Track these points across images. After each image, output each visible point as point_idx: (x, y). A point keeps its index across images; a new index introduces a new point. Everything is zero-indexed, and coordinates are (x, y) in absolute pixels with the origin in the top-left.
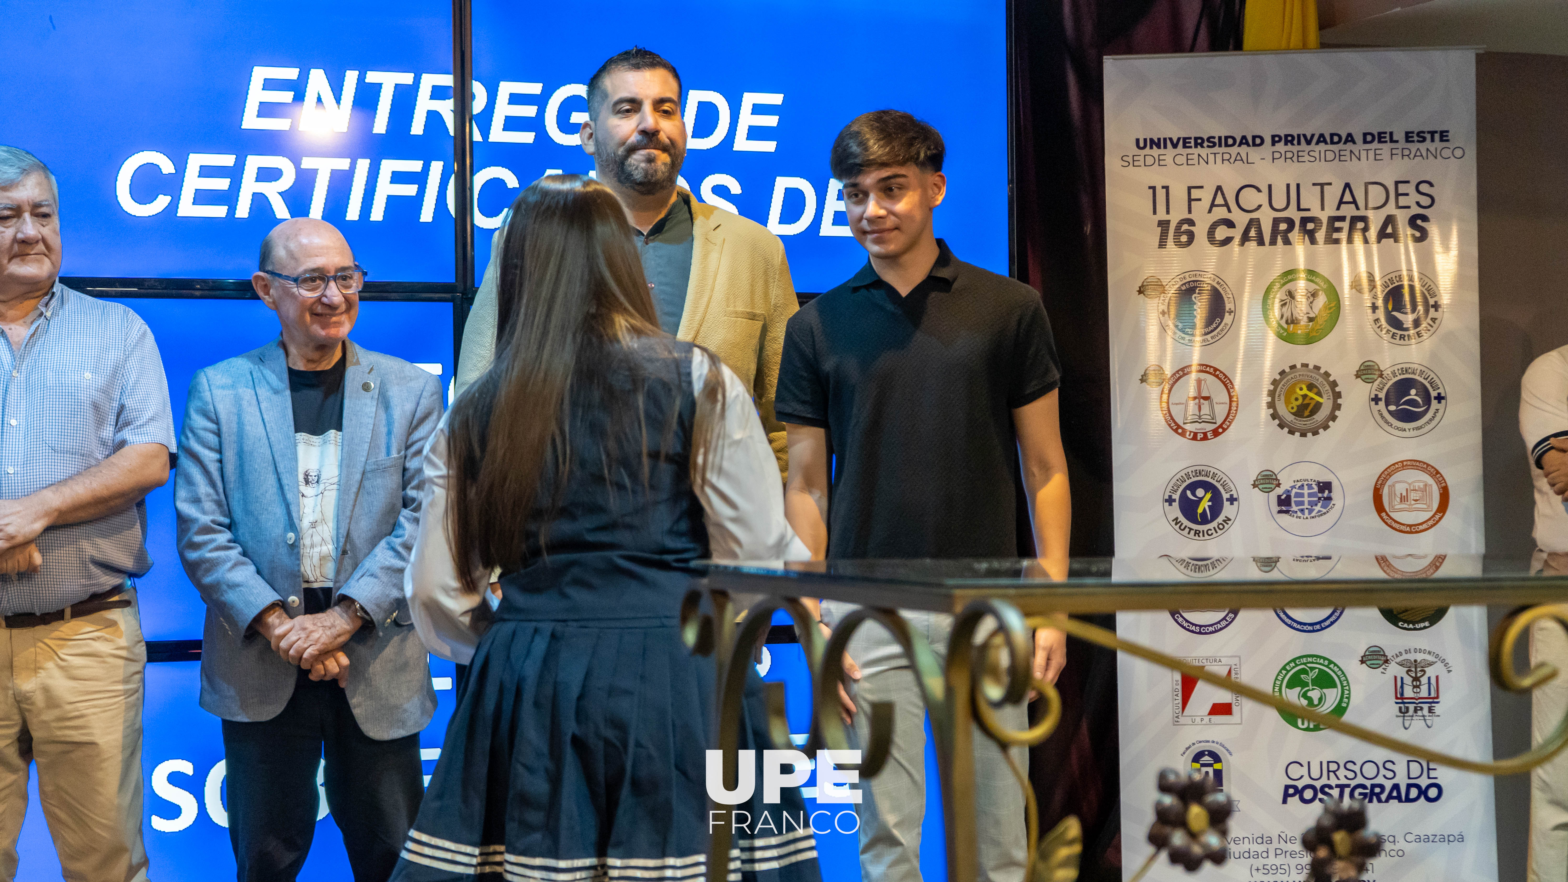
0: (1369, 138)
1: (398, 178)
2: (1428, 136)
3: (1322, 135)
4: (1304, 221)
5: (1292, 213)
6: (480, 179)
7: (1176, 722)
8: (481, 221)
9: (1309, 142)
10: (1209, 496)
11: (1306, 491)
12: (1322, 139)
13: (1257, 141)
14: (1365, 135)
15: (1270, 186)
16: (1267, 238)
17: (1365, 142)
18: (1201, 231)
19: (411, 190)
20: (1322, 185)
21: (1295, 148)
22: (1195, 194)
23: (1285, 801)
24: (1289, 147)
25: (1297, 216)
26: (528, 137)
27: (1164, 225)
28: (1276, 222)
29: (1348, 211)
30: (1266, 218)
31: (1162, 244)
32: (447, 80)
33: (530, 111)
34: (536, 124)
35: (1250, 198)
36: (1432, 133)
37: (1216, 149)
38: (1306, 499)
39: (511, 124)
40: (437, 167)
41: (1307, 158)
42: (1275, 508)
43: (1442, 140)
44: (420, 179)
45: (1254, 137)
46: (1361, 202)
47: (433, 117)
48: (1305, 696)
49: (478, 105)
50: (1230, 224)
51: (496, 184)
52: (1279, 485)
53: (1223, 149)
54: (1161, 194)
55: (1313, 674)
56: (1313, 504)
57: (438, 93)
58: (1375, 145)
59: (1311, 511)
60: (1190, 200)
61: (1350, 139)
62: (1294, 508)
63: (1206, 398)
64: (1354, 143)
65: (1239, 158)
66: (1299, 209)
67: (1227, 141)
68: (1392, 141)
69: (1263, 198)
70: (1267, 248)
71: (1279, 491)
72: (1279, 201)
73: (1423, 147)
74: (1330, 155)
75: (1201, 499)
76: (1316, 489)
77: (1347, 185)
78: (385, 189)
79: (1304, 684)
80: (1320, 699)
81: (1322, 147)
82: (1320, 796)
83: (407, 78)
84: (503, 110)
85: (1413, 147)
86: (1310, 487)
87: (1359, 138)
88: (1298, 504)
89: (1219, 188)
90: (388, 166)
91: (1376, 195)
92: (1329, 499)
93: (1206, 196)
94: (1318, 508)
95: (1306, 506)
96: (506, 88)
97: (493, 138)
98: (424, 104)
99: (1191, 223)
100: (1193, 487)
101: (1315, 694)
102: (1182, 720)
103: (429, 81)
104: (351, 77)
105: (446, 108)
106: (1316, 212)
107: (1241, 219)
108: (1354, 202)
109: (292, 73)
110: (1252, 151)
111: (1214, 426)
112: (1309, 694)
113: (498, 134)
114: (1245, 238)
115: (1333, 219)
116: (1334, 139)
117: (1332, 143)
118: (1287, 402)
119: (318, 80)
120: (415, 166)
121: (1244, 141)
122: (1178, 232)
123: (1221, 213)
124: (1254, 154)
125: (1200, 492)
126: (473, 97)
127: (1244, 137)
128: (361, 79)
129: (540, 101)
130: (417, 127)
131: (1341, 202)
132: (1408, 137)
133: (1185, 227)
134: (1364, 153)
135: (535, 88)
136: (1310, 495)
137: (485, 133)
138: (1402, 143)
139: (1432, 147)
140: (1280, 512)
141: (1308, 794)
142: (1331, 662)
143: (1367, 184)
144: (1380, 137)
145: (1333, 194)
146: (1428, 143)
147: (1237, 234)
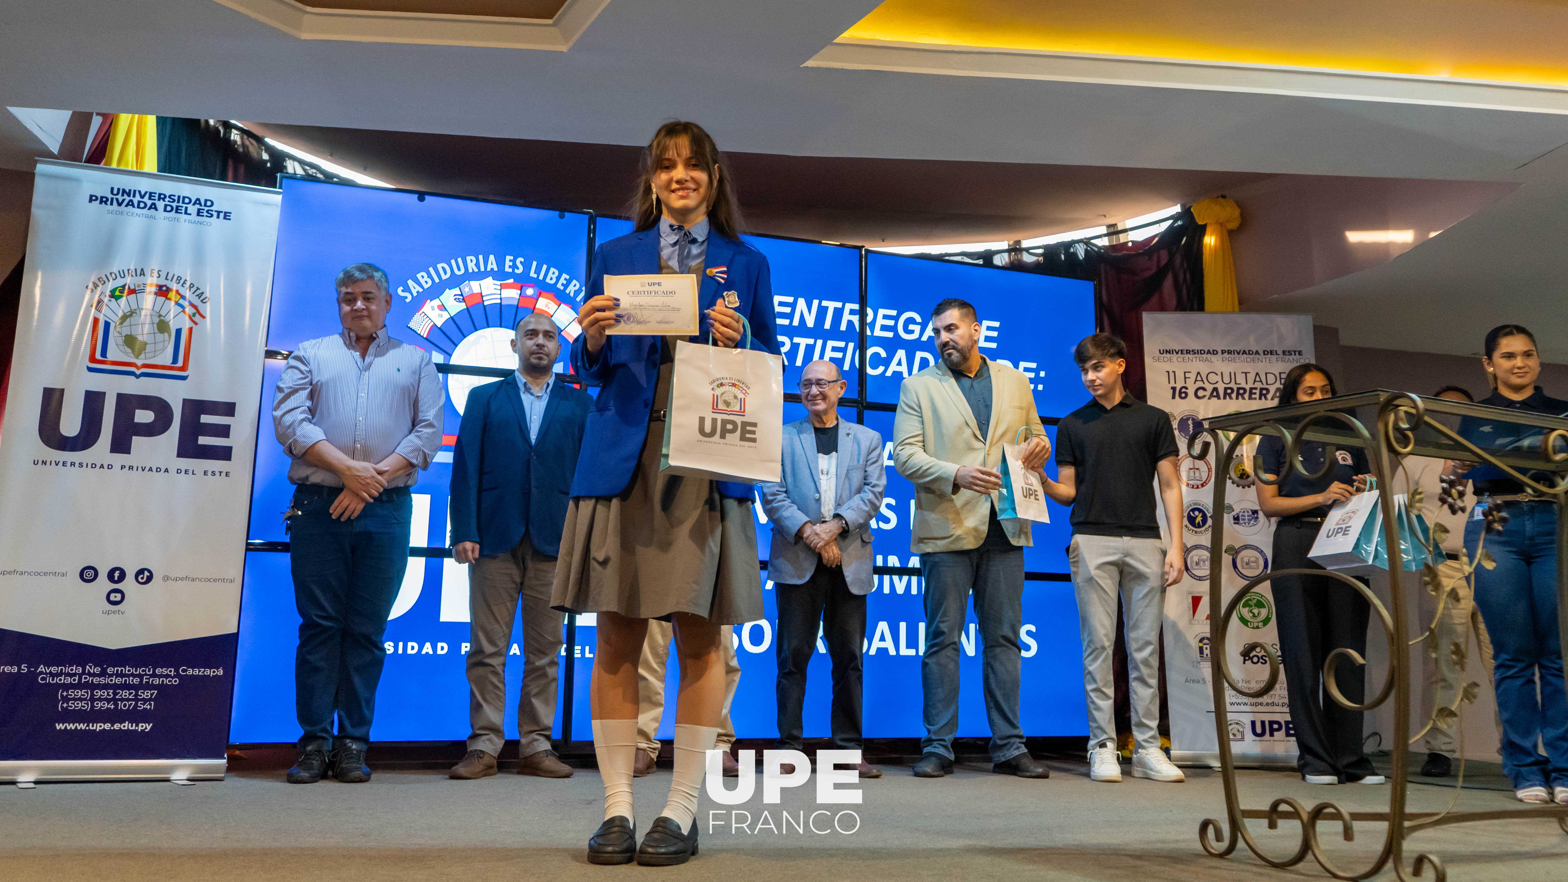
0: (1266, 353)
1: (834, 349)
2: (1293, 353)
3: (1244, 351)
4: (1239, 389)
5: (1232, 385)
6: (870, 352)
7: (1190, 623)
8: (870, 371)
9: (1238, 354)
10: (1201, 515)
11: (1246, 514)
12: (1244, 352)
13: (1215, 352)
14: (1264, 351)
15: (1222, 373)
16: (1222, 396)
17: (1264, 354)
18: (1191, 392)
19: (839, 355)
20: (1246, 373)
21: (1233, 356)
22: (1187, 375)
23: (1244, 663)
24: (1230, 355)
25: (1235, 387)
26: (890, 335)
27: (1174, 389)
28: (1226, 389)
29: (1258, 385)
30: (1221, 388)
31: (1174, 397)
32: (856, 307)
33: (891, 323)
34: (894, 329)
35: (1213, 378)
36: (1295, 352)
37: (1196, 355)
38: (1246, 518)
39: (884, 328)
40: (851, 345)
41: (1238, 361)
42: (1232, 521)
43: (1299, 354)
44: (844, 350)
45: (1213, 351)
46: (1264, 382)
47: (850, 323)
48: (1251, 611)
49: (869, 319)
50: (1204, 389)
51: (876, 355)
52: (1233, 511)
53: (1200, 355)
54: (1172, 375)
55: (1254, 601)
56: (1250, 520)
57: (852, 312)
58: (1269, 356)
59: (1249, 524)
60: (1185, 378)
61: (1257, 353)
62: (1241, 521)
63: (1197, 469)
64: (1259, 354)
65: (1207, 360)
66: (1236, 383)
67: (1201, 352)
68: (1277, 354)
69: (1219, 378)
70: (1222, 401)
71: (1234, 513)
72: (1227, 380)
73: (1291, 358)
74: (1249, 360)
75: (1197, 516)
76: (1251, 513)
77: (1257, 374)
78: (829, 354)
79: (1250, 606)
80: (1258, 614)
81: (1245, 356)
82: (1261, 660)
83: (839, 305)
84: (880, 321)
85: (1287, 357)
86: (1248, 512)
87: (1261, 352)
88: (1243, 520)
89: (1199, 373)
90: (831, 344)
91: (1271, 379)
92: (1257, 518)
93: (1193, 376)
94: (1252, 522)
95: (1247, 521)
96: (882, 312)
97: (875, 334)
98: (846, 317)
99: (1186, 388)
100: (1193, 510)
101: (1256, 611)
102: (1193, 622)
103: (849, 306)
104: (816, 303)
105: (855, 319)
106: (1243, 385)
107: (1210, 388)
108: (1261, 381)
109: (790, 299)
110: (1212, 356)
111: (1201, 482)
112: (1253, 611)
113: (878, 332)
114: (1211, 396)
115: (1251, 389)
116: (1250, 352)
117: (1249, 354)
118: (1235, 472)
119: (801, 303)
120: (842, 344)
121: (1209, 352)
122: (1180, 393)
123: (1200, 384)
124: (1214, 358)
125: (1197, 513)
126: (867, 315)
127: (1209, 351)
128: (820, 303)
129: (896, 318)
130: (843, 327)
131: (1255, 381)
132: (1284, 353)
133: (1184, 390)
134: (1264, 360)
135: (894, 313)
136: (1248, 516)
137: (872, 331)
138: (1281, 355)
139: (1295, 357)
140: (1235, 523)
141: (1255, 660)
142: (1262, 596)
143: (1266, 374)
144: (1271, 353)
145: (1251, 377)
146: (1293, 356)
147: (1208, 393)
